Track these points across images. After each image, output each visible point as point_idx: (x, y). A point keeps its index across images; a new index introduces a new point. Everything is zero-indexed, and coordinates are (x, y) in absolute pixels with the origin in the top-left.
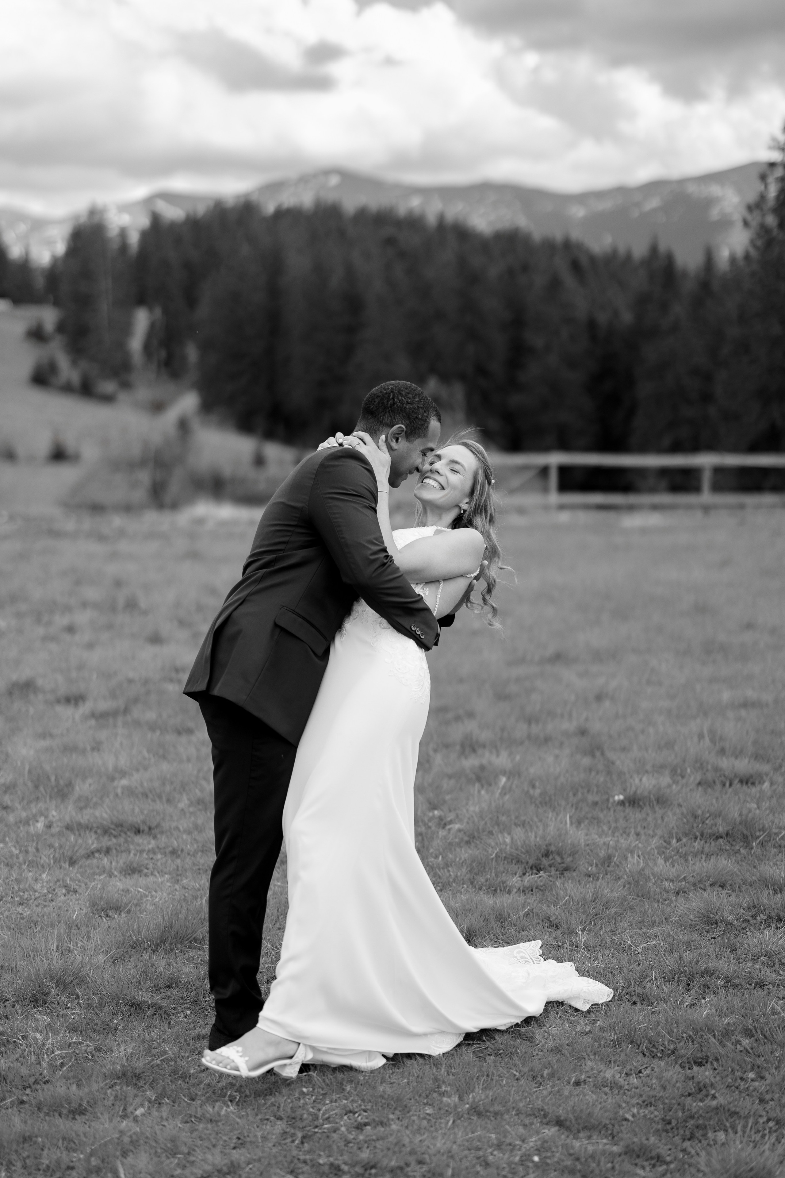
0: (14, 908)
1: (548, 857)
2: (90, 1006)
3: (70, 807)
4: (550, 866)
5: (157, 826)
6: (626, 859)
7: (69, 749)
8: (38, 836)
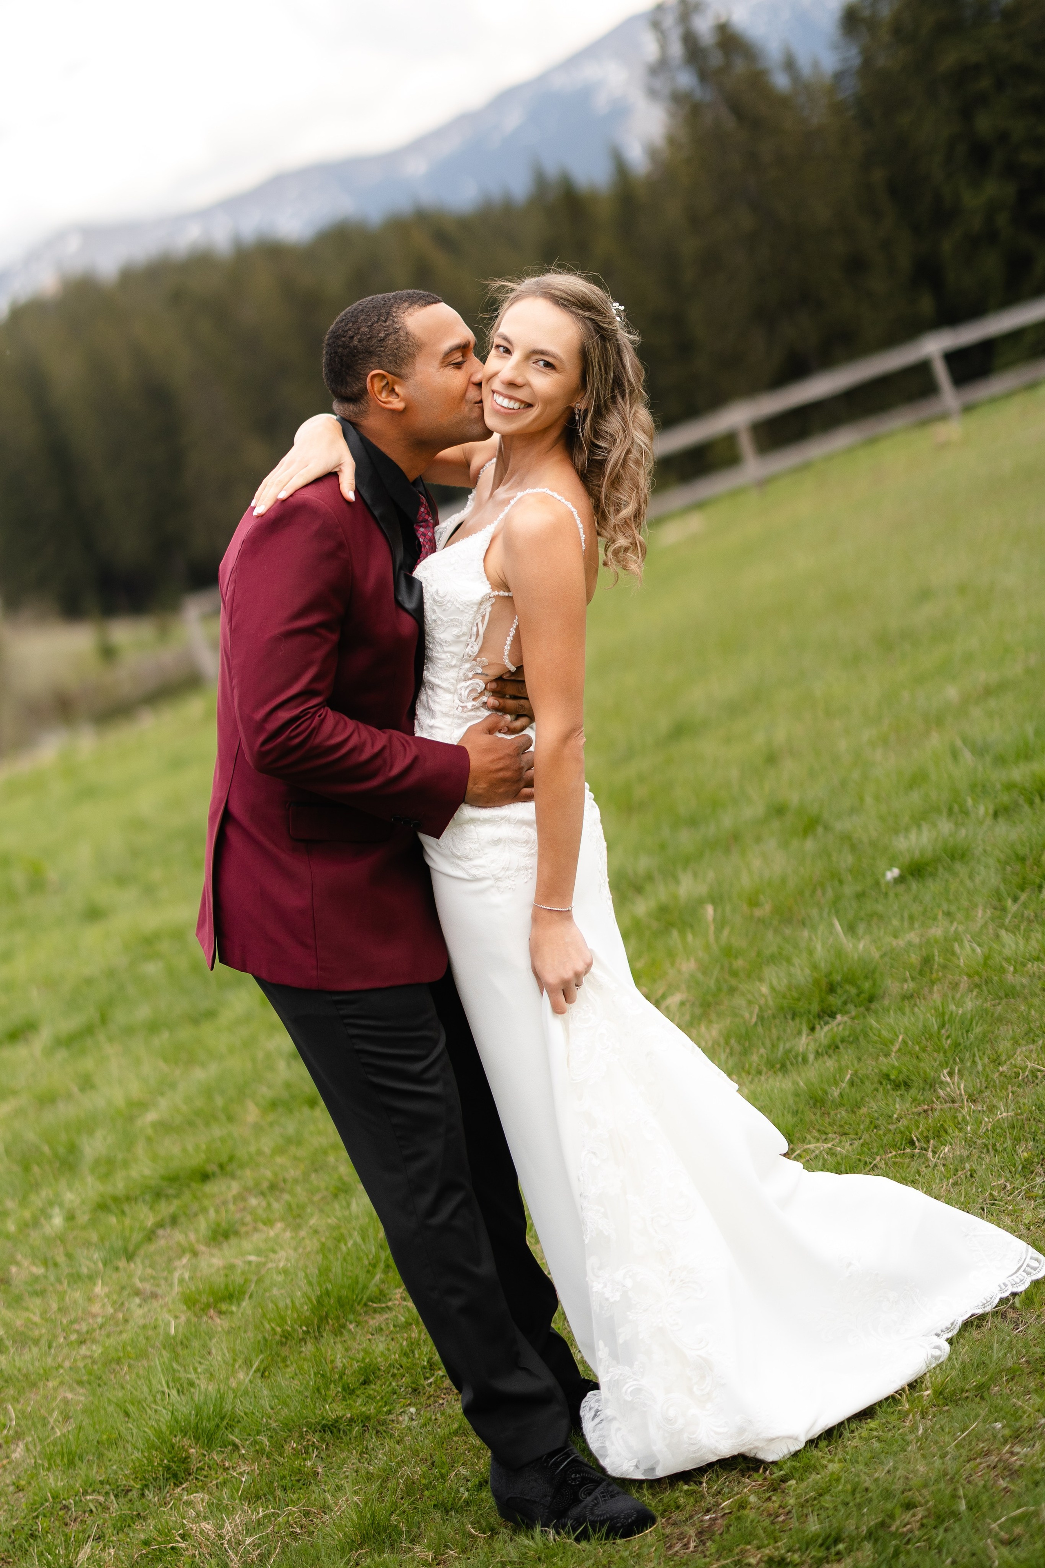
0: (74, 1353)
1: (836, 993)
2: (260, 1452)
3: (90, 1180)
4: (845, 1003)
5: (231, 1159)
6: (953, 953)
7: (47, 1100)
8: (61, 1238)
